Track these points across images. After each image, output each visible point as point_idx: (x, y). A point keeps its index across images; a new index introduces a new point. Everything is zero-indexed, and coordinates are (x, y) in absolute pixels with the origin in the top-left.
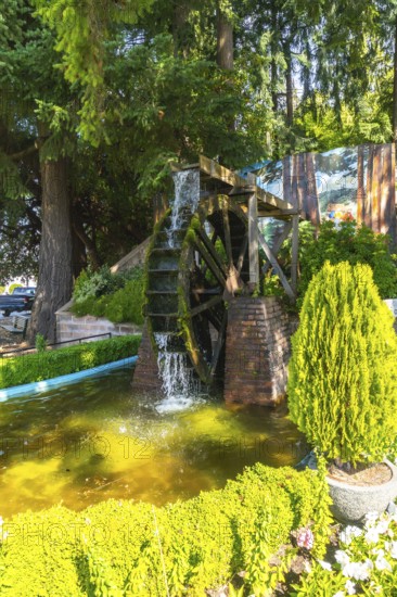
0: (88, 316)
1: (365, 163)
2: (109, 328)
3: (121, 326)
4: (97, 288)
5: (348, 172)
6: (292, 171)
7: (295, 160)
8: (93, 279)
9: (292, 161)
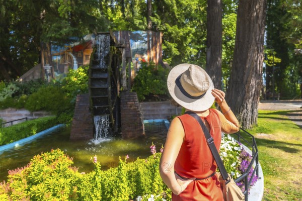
0: (10, 109)
1: (150, 39)
2: (26, 115)
3: (34, 113)
4: (13, 92)
5: (144, 41)
6: (119, 38)
7: (120, 33)
8: (9, 87)
9: (119, 33)
